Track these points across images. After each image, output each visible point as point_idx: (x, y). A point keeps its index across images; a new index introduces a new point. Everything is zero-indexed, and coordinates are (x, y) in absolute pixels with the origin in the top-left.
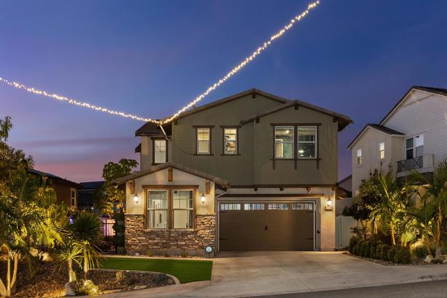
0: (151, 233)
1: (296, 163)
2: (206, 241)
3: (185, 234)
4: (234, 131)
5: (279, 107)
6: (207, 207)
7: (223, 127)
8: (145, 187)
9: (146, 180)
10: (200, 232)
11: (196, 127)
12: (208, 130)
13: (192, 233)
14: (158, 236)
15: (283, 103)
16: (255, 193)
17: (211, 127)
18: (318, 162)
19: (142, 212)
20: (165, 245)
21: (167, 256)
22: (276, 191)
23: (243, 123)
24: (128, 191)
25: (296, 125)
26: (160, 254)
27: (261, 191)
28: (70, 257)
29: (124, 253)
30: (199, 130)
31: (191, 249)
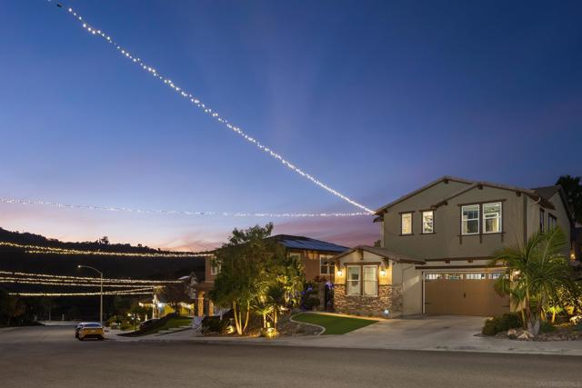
0: (350, 297)
1: (481, 238)
2: (386, 305)
3: (371, 299)
4: (431, 214)
5: (467, 188)
6: (387, 279)
7: (422, 211)
8: (346, 264)
9: (347, 259)
10: (382, 298)
11: (401, 213)
12: (410, 215)
13: (377, 298)
14: (354, 300)
15: (470, 184)
16: (448, 265)
17: (412, 212)
18: (502, 236)
19: (343, 283)
20: (358, 307)
21: (358, 315)
22: (465, 263)
23: (437, 206)
24: (336, 268)
25: (481, 204)
26: (353, 314)
27: (453, 263)
28: (265, 313)
29: (333, 311)
30: (404, 216)
31: (375, 311)
